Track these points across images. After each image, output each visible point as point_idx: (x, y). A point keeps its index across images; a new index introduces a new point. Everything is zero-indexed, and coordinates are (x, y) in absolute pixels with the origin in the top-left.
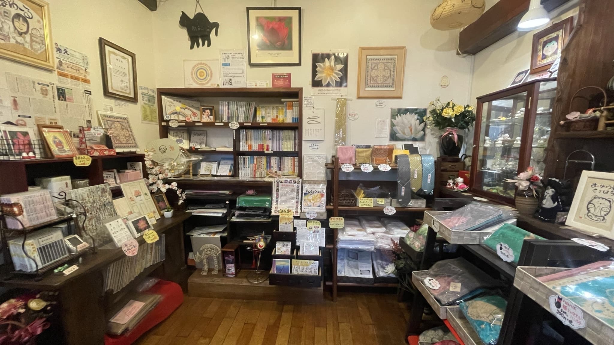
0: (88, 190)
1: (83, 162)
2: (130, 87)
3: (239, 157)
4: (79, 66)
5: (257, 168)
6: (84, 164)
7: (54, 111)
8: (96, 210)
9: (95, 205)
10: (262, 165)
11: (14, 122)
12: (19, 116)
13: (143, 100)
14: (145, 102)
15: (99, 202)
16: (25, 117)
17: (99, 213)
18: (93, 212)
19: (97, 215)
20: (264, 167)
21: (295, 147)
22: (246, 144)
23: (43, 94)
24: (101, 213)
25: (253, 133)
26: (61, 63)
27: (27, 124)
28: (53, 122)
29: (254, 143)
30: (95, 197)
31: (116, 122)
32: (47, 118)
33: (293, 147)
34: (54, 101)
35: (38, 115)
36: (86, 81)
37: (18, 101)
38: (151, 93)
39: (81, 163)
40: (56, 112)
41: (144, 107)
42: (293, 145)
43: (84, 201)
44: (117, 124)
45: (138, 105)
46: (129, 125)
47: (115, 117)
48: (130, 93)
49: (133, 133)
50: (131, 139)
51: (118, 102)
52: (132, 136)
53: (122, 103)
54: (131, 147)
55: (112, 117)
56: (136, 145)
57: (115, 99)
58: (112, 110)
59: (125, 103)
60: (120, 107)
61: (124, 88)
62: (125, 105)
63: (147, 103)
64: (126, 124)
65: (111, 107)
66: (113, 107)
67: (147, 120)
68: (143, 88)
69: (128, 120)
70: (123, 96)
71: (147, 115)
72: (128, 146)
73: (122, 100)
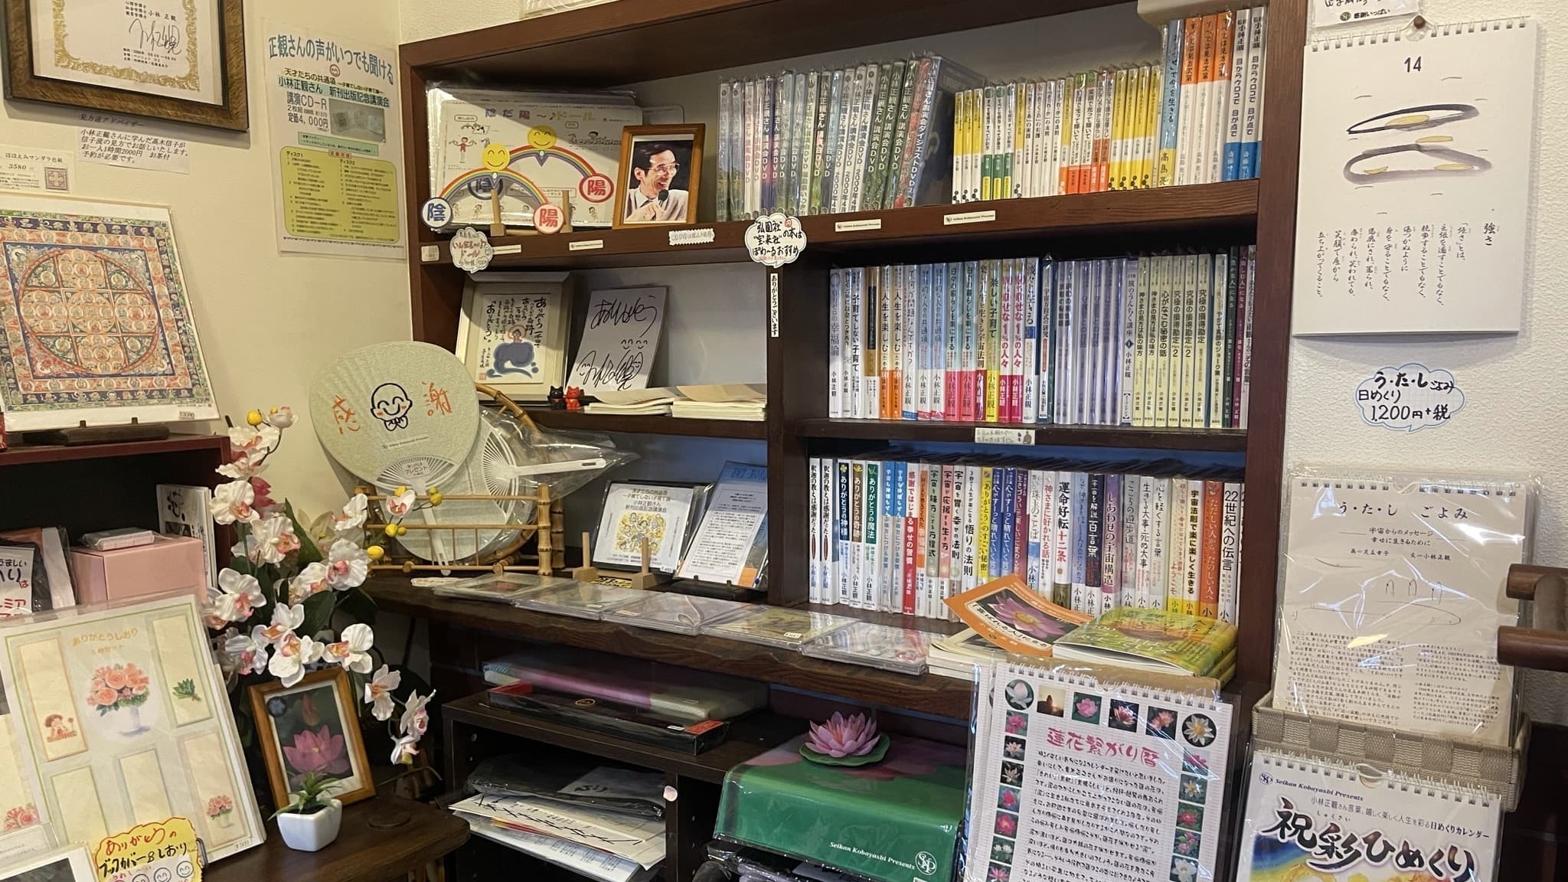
2: (193, 42)
3: (815, 462)
5: (924, 550)
10: (959, 533)
13: (294, 118)
14: (313, 130)
20: (976, 545)
21: (1231, 391)
22: (869, 372)
25: (914, 290)
29: (921, 366)
31: (72, 254)
33: (1218, 398)
38: (355, 76)
41: (296, 157)
42: (1218, 381)
44: (72, 263)
45: (252, 146)
46: (169, 267)
47: (71, 220)
48: (190, 75)
49: (185, 314)
50: (167, 349)
51: (106, 135)
52: (179, 328)
53: (135, 138)
54: (150, 397)
55: (52, 222)
56: (194, 385)
57: (83, 118)
58: (57, 184)
59: (156, 141)
60: (118, 162)
61: (147, 47)
62: (157, 152)
63: (323, 133)
64: (150, 264)
65: (58, 165)
66: (68, 164)
67: (325, 234)
68: (289, 45)
69: (169, 238)
70: (134, 97)
71: (323, 205)
72: (132, 392)
73: (134, 124)
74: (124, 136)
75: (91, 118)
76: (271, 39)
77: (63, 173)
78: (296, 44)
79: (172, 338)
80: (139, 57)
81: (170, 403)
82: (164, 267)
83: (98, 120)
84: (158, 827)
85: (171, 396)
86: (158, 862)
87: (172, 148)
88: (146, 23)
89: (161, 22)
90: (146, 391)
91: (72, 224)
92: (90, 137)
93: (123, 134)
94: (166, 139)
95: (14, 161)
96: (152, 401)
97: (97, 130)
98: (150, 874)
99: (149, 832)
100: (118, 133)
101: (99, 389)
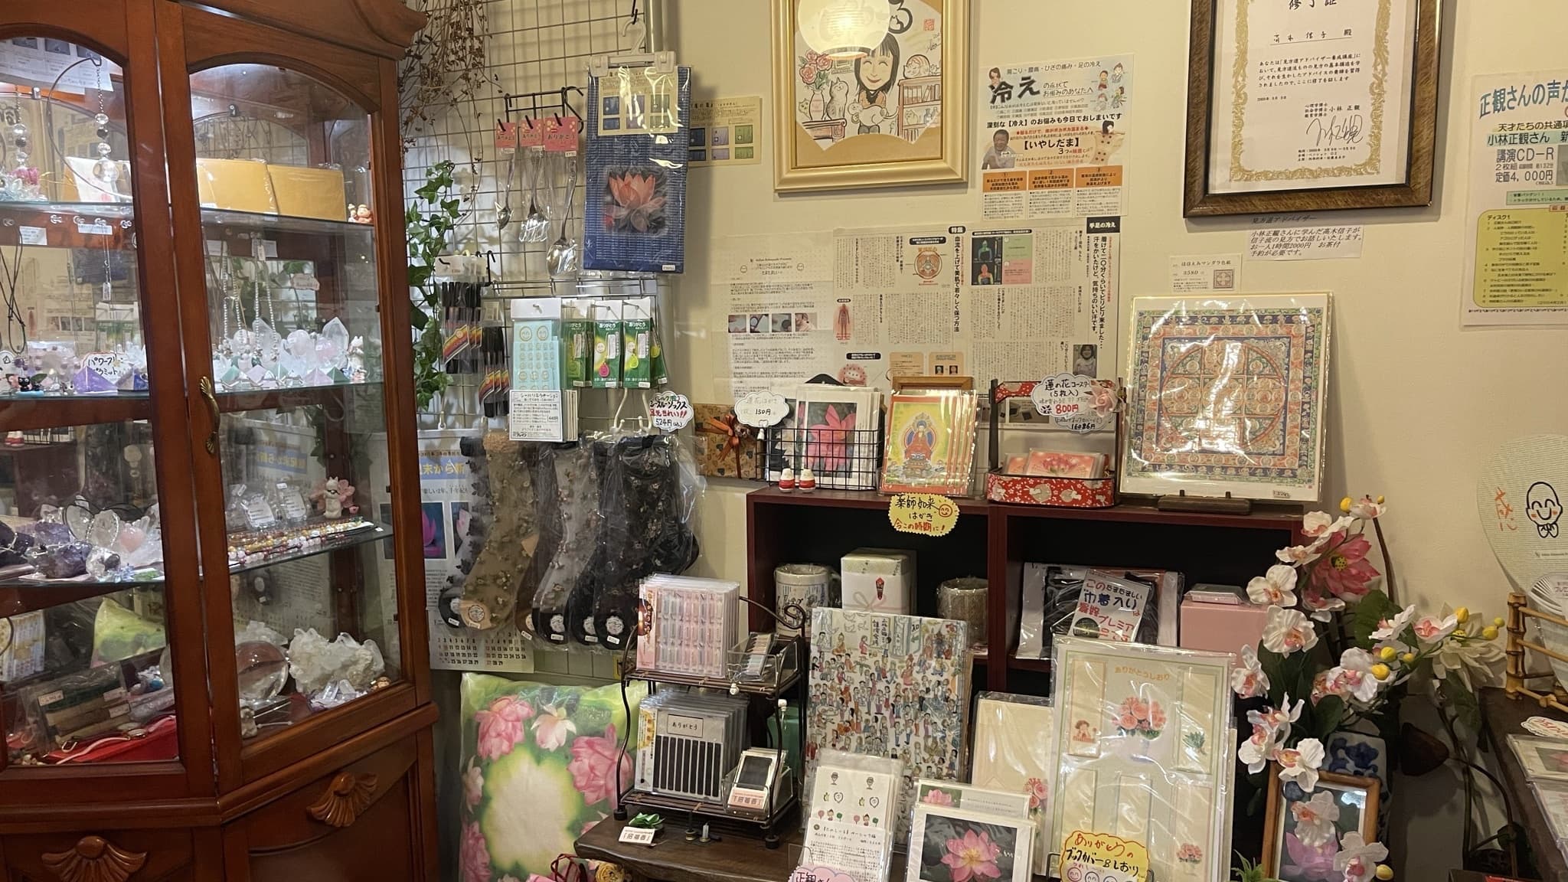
0: (868, 625)
1: (925, 519)
2: (1375, 126)
4: (1076, 123)
6: (927, 526)
7: (952, 326)
8: (879, 708)
9: (881, 686)
11: (836, 378)
12: (849, 356)
13: (1506, 178)
14: (1531, 186)
15: (900, 680)
16: (864, 356)
17: (888, 724)
18: (863, 709)
19: (878, 726)
23: (922, 274)
24: (894, 725)
26: (1002, 139)
27: (868, 382)
28: (946, 364)
30: (890, 659)
32: (926, 354)
34: (957, 290)
35: (903, 348)
36: (1103, 177)
37: (851, 313)
39: (918, 520)
40: (957, 330)
41: (1500, 221)
43: (843, 660)
44: (1220, 352)
45: (1442, 217)
46: (1312, 352)
47: (1227, 315)
48: (1371, 159)
49: (1314, 397)
50: (1284, 431)
51: (1276, 233)
52: (1303, 410)
53: (1305, 232)
54: (1253, 474)
55: (1209, 318)
56: (1300, 466)
57: (1255, 222)
58: (1223, 283)
59: (1327, 231)
60: (1285, 256)
61: (1325, 142)
62: (1327, 241)
63: (1546, 187)
64: (1292, 350)
65: (1228, 267)
66: (1235, 265)
67: (1529, 302)
68: (1508, 97)
69: (1320, 324)
70: (1301, 194)
71: (1532, 269)
72: (1237, 469)
73: (1305, 218)
74: (1293, 231)
75: (1263, 220)
76: (1485, 97)
77: (1230, 274)
78: (1517, 95)
79: (1295, 420)
80: (1315, 155)
81: (1271, 482)
82: (1306, 352)
83: (1270, 221)
84: (1120, 843)
85: (1273, 475)
86: (1110, 870)
87: (1345, 235)
88: (1325, 122)
89: (1345, 114)
90: (1250, 469)
91: (1227, 318)
92: (1260, 238)
93: (1293, 230)
94: (1338, 228)
95: (1187, 268)
96: (1253, 478)
97: (1266, 231)
98: (1102, 877)
99: (1112, 843)
100: (1287, 230)
101: (1208, 464)
